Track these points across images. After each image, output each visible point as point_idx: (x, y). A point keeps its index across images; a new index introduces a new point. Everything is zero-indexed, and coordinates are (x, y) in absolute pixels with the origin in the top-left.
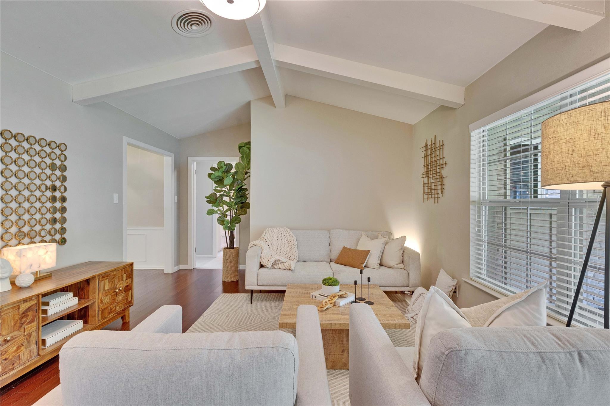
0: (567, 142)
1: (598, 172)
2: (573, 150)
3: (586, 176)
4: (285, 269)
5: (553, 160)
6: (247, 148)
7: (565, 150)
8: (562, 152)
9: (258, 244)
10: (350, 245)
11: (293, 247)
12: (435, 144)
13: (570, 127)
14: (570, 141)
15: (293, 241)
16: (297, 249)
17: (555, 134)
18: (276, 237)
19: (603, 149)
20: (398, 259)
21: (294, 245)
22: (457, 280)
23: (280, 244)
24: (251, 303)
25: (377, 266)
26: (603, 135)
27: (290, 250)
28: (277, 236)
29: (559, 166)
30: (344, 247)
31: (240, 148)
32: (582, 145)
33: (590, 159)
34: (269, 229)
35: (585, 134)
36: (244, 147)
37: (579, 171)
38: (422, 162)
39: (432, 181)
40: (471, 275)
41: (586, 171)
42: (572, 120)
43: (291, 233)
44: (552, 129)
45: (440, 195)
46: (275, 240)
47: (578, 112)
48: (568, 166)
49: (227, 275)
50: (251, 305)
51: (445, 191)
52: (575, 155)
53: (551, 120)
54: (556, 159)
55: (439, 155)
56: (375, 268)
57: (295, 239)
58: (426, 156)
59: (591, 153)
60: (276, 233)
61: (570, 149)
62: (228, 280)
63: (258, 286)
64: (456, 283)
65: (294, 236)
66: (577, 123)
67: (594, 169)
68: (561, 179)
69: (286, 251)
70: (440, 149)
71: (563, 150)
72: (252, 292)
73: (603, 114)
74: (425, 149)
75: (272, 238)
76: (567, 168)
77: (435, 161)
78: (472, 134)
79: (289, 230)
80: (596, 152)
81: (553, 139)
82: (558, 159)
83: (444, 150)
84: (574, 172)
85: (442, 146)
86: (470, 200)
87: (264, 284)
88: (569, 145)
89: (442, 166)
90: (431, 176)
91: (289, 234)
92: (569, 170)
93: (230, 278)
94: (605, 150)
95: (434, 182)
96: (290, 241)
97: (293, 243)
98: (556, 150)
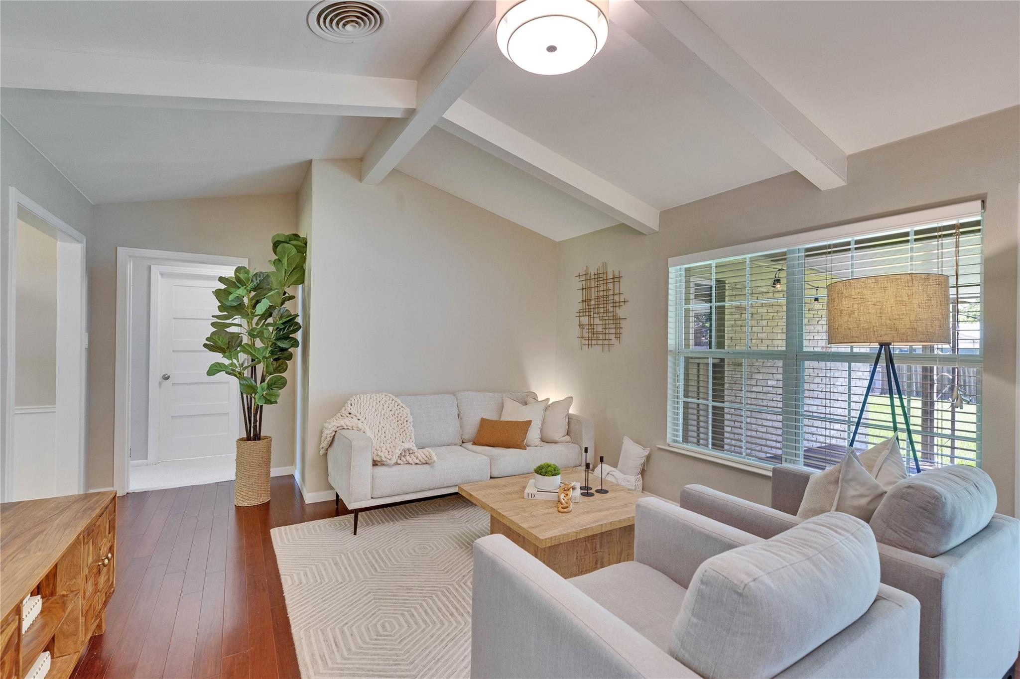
0: (874, 305)
1: (903, 334)
2: (881, 313)
3: (893, 337)
4: (416, 464)
5: (858, 320)
6: (293, 245)
7: (872, 311)
8: (869, 313)
9: (349, 424)
10: (490, 415)
11: (407, 426)
12: (605, 274)
13: (878, 291)
14: (878, 304)
15: (405, 415)
16: (412, 429)
17: (861, 295)
18: (373, 410)
19: (907, 314)
20: (564, 430)
21: (408, 422)
22: (649, 449)
23: (382, 422)
24: (355, 534)
25: (537, 441)
26: (907, 303)
27: (402, 430)
28: (375, 408)
29: (866, 326)
30: (482, 419)
31: (276, 245)
32: (890, 310)
33: (897, 322)
34: (358, 396)
35: (893, 300)
36: (285, 244)
37: (887, 332)
38: (579, 296)
39: (597, 321)
40: (669, 441)
41: (893, 332)
42: (879, 286)
43: (399, 401)
44: (856, 290)
45: (614, 341)
46: (372, 417)
47: (886, 279)
48: (876, 327)
49: (250, 493)
50: (356, 536)
51: (624, 337)
52: (884, 318)
53: (855, 281)
54: (862, 319)
55: (612, 289)
56: (536, 445)
57: (408, 410)
58: (586, 289)
59: (898, 317)
60: (371, 404)
61: (878, 311)
62: (253, 502)
63: (372, 500)
64: (648, 452)
65: (404, 406)
66: (885, 289)
67: (900, 332)
68: (868, 338)
69: (394, 434)
70: (613, 282)
71: (870, 311)
72: (356, 512)
73: (907, 284)
74: (583, 278)
75: (367, 412)
76: (875, 328)
77: (604, 296)
78: (670, 269)
79: (394, 397)
80: (901, 317)
81: (858, 299)
82: (865, 319)
83: (621, 283)
84: (883, 333)
85: (616, 279)
86: (667, 348)
87: (385, 494)
88: (877, 307)
89: (617, 305)
90: (596, 315)
91: (396, 404)
92: (877, 330)
93: (257, 499)
94: (908, 315)
95: (603, 324)
96: (399, 416)
97: (406, 419)
98: (862, 310)
